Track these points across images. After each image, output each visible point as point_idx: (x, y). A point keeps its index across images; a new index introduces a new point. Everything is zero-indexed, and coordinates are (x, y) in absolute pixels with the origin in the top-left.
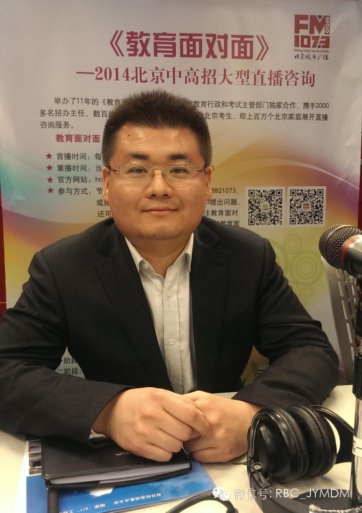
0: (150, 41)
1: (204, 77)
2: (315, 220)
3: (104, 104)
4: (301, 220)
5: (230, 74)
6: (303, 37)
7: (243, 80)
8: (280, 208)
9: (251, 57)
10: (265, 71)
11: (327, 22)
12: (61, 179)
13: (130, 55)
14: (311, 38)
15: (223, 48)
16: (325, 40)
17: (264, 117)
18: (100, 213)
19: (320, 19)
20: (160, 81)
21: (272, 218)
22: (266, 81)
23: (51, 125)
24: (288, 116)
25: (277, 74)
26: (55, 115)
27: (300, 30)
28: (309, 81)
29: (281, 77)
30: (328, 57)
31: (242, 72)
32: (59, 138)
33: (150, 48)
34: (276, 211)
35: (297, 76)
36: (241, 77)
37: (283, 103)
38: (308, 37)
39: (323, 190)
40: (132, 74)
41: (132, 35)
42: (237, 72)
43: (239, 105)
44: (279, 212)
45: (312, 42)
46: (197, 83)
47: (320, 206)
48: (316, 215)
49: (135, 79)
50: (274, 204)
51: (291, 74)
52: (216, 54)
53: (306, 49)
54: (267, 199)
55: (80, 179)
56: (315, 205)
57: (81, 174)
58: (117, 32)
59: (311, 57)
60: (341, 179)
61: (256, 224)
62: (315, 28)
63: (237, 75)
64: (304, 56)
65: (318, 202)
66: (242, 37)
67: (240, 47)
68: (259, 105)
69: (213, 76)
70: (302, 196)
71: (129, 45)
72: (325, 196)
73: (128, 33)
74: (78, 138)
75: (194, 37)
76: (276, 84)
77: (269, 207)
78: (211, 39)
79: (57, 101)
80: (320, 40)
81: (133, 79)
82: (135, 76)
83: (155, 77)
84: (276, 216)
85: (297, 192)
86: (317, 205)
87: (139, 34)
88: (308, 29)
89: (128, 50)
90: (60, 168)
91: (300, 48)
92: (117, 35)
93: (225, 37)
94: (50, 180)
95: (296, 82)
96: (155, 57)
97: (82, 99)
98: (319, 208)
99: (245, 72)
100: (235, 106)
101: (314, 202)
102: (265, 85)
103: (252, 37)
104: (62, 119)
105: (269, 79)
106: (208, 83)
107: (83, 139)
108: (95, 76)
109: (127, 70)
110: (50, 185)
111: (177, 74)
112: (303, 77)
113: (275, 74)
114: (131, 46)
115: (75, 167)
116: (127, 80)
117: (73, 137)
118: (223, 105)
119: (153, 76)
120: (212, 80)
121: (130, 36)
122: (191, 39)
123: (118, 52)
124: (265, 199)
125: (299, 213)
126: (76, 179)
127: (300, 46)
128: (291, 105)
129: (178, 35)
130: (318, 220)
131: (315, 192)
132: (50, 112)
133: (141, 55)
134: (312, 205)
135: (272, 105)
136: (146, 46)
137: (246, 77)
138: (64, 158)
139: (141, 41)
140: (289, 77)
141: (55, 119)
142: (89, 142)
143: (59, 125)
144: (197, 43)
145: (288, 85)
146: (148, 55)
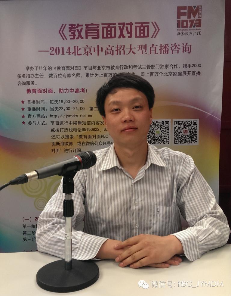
0: (83, 29)
1: (117, 50)
2: (192, 141)
3: (55, 69)
4: (182, 141)
5: (134, 48)
6: (183, 21)
7: (142, 51)
8: (168, 133)
9: (148, 36)
10: (157, 45)
11: (200, 9)
12: (29, 116)
13: (71, 39)
14: (189, 22)
15: (129, 31)
16: (198, 22)
17: (157, 74)
18: (53, 136)
19: (195, 8)
20: (89, 54)
21: (163, 139)
22: (158, 51)
23: (24, 83)
24: (173, 73)
25: (166, 46)
26: (26, 77)
27: (181, 16)
28: (187, 50)
29: (168, 48)
30: (200, 33)
31: (142, 46)
32: (29, 91)
33: (83, 34)
34: (165, 135)
35: (179, 47)
36: (141, 49)
37: (169, 65)
38: (187, 21)
39: (197, 121)
40: (72, 51)
41: (72, 26)
42: (138, 46)
43: (140, 67)
44: (167, 136)
45: (189, 24)
46: (113, 55)
47: (195, 131)
48: (192, 138)
49: (74, 53)
50: (164, 131)
51: (175, 46)
52: (125, 36)
53: (185, 28)
54: (159, 127)
55: (41, 116)
56: (191, 131)
57: (42, 112)
58: (63, 24)
59: (189, 34)
60: (209, 114)
61: (151, 143)
62: (191, 14)
63: (139, 48)
64: (184, 34)
65: (193, 129)
66: (142, 23)
67: (140, 30)
68: (153, 67)
69: (123, 50)
70: (183, 125)
71: (70, 33)
72: (198, 125)
73: (69, 25)
74: (40, 91)
75: (111, 26)
76: (164, 52)
77: (160, 133)
78: (121, 26)
79: (27, 69)
80: (195, 22)
81: (72, 53)
82: (74, 51)
83: (87, 52)
84: (165, 138)
85: (179, 122)
86: (193, 131)
87: (76, 26)
88: (186, 15)
89: (70, 35)
90: (29, 109)
91: (181, 28)
92: (63, 27)
93: (131, 24)
94: (23, 116)
95: (178, 51)
96: (87, 39)
97: (42, 67)
98: (194, 133)
99: (144, 46)
100: (137, 68)
101: (191, 129)
102: (157, 53)
103: (148, 23)
104: (30, 80)
105: (160, 49)
106: (120, 54)
107: (42, 91)
108: (49, 53)
109: (69, 48)
110: (23, 120)
111: (100, 49)
112: (183, 47)
113: (164, 46)
114: (71, 33)
115: (38, 108)
116: (69, 54)
117: (37, 90)
118: (130, 67)
119: (85, 51)
120: (122, 52)
121: (71, 27)
122: (109, 27)
123: (64, 37)
124: (158, 127)
125: (180, 136)
126: (38, 116)
127: (181, 27)
128: (174, 66)
129: (100, 24)
130: (194, 141)
131: (191, 122)
132: (23, 76)
133: (78, 38)
134: (189, 131)
135: (162, 66)
136: (81, 33)
137: (145, 49)
138: (31, 103)
139: (78, 30)
140: (173, 48)
141: (26, 80)
142: (46, 93)
143: (28, 83)
144: (113, 29)
145: (172, 53)
146: (82, 38)
